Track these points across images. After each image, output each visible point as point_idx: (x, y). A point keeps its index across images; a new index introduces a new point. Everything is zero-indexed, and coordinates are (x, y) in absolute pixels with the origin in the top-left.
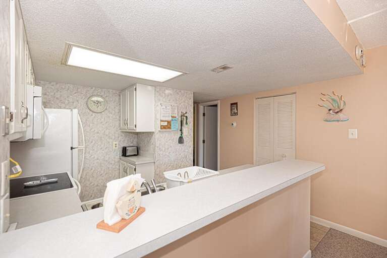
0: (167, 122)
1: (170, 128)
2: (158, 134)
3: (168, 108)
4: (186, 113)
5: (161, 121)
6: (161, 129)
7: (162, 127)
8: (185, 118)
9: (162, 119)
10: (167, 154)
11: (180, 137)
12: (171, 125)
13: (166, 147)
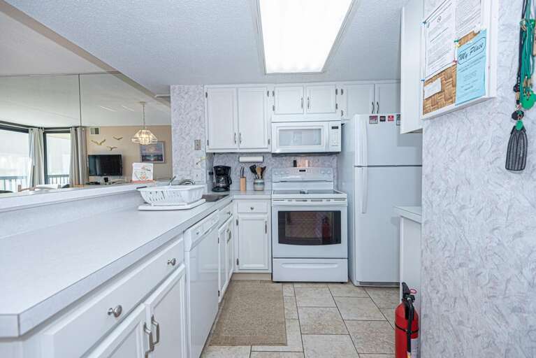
0: (440, 80)
1: (452, 98)
3: (444, 15)
5: (425, 83)
6: (425, 111)
7: (429, 104)
9: (430, 72)
12: (454, 85)
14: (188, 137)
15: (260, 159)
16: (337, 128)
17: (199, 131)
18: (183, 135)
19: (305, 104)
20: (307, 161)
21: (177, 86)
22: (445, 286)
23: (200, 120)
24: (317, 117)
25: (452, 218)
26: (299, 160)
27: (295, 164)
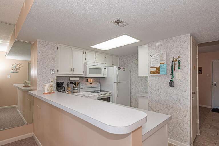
0: (155, 68)
1: (158, 73)
2: (150, 77)
3: (156, 57)
4: (179, 57)
5: (151, 68)
6: (151, 73)
7: (152, 72)
8: (177, 63)
9: (152, 66)
10: (158, 93)
11: (171, 80)
12: (159, 70)
13: (157, 88)
14: (47, 67)
15: (78, 79)
16: (106, 69)
17: (53, 65)
18: (44, 66)
19: (96, 59)
20: (91, 80)
21: (41, 40)
22: (156, 109)
23: (54, 59)
24: (100, 64)
25: (157, 95)
26: (89, 80)
27: (87, 81)
